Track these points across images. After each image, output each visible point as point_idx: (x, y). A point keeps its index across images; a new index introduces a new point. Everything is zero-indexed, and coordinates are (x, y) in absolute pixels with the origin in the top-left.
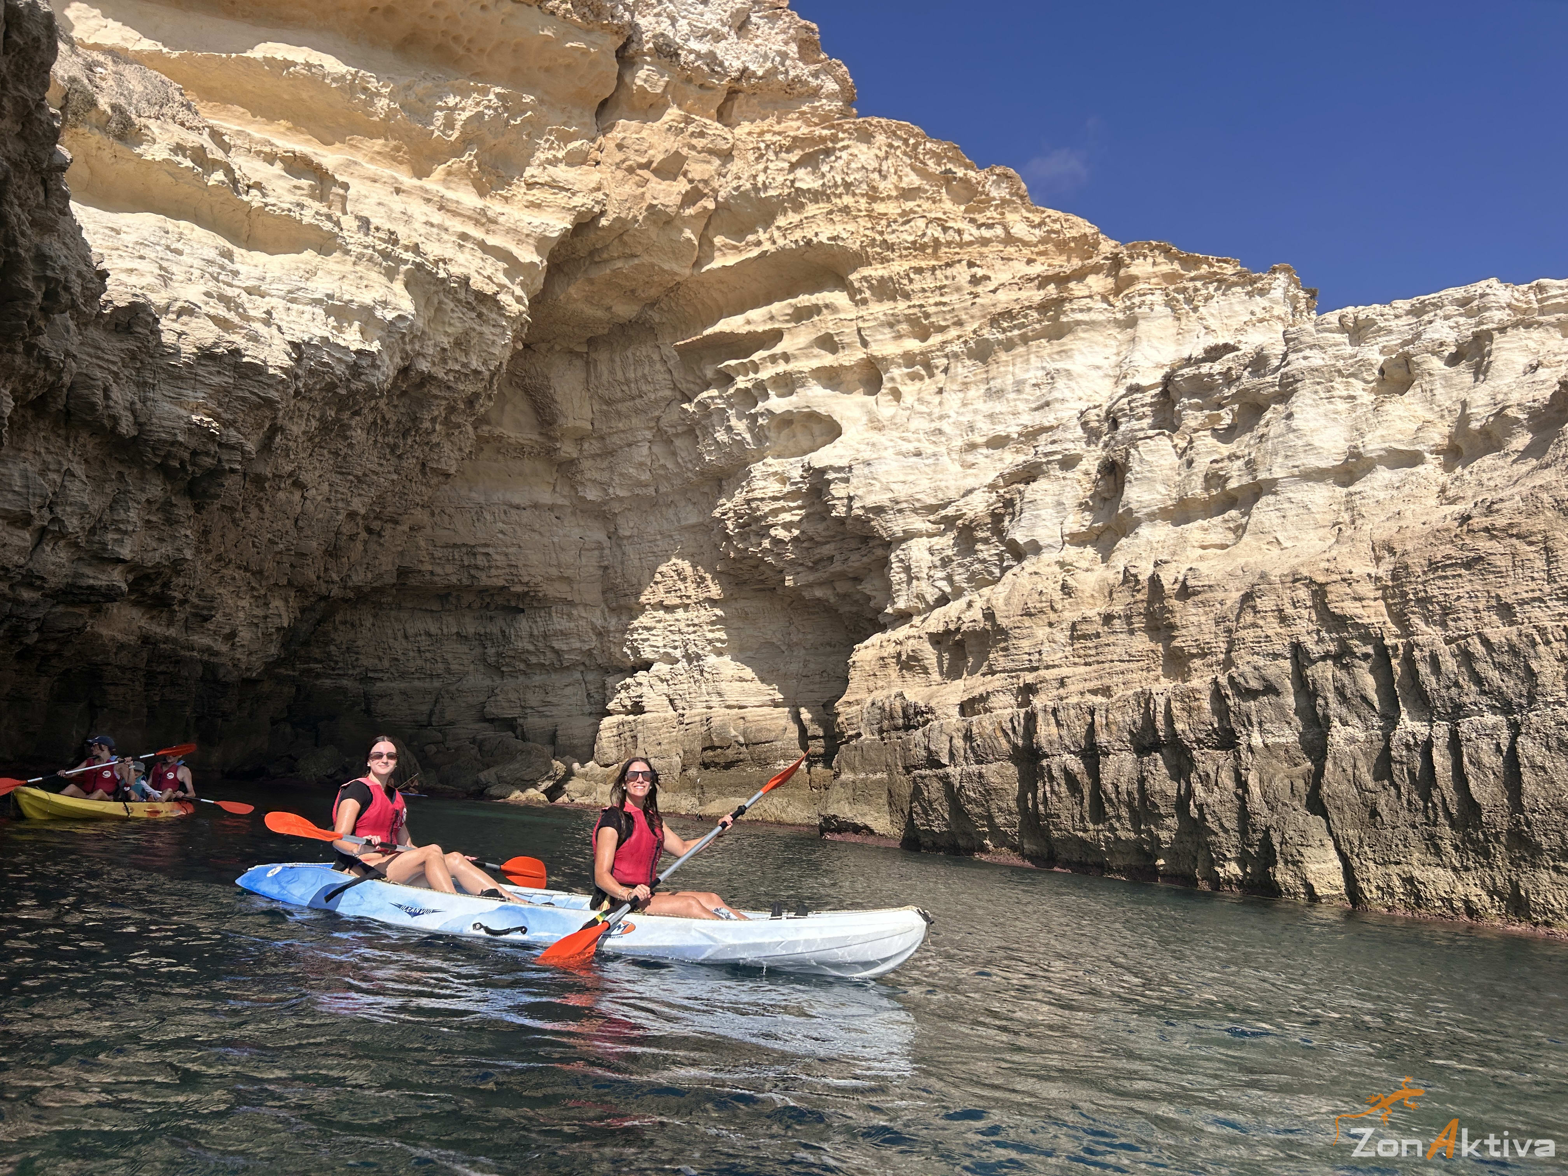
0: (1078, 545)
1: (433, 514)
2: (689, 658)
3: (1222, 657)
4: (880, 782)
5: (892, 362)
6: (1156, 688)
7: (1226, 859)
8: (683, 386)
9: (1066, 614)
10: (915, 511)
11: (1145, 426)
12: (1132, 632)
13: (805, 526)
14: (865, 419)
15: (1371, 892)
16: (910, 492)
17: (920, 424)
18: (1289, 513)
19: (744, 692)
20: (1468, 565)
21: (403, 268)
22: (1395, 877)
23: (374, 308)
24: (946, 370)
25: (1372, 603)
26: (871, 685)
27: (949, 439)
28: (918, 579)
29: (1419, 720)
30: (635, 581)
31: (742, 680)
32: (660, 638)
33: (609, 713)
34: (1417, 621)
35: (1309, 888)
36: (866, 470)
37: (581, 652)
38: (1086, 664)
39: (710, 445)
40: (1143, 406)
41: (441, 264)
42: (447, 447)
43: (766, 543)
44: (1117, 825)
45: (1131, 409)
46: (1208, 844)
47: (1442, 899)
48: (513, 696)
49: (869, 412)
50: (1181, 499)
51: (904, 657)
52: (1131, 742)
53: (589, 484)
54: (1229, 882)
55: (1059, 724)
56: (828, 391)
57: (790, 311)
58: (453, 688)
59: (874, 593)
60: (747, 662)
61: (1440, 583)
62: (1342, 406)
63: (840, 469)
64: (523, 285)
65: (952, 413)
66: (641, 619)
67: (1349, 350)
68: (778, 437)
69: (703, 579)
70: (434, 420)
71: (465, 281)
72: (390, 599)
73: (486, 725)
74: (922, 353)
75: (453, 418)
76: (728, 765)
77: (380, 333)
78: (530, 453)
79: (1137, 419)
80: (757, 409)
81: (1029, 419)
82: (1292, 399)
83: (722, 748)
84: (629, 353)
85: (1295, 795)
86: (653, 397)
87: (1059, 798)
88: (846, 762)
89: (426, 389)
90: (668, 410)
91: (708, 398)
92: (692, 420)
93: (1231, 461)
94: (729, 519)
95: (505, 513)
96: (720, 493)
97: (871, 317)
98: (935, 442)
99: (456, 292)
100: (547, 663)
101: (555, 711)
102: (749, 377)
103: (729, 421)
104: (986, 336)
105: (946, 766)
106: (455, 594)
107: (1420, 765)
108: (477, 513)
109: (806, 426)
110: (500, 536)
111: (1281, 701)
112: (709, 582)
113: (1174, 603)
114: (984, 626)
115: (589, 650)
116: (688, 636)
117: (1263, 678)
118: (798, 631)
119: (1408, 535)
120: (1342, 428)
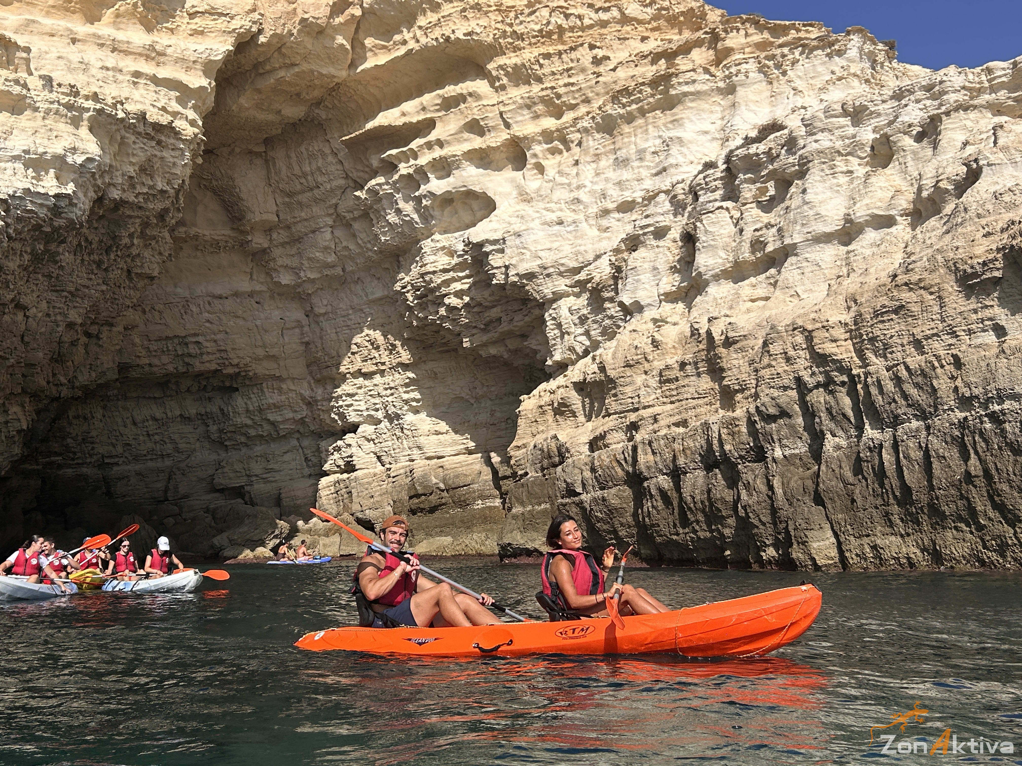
0: (672, 302)
1: (144, 312)
2: (391, 418)
3: (753, 390)
4: (545, 511)
5: (533, 140)
6: (712, 419)
7: (766, 546)
8: (354, 175)
9: (656, 363)
10: (561, 274)
11: (718, 197)
12: (699, 375)
13: (473, 292)
14: (515, 193)
15: (852, 558)
16: (555, 258)
17: (562, 194)
18: (806, 270)
19: (440, 443)
20: (896, 311)
21: (86, 115)
22: (866, 546)
23: (65, 155)
24: (580, 144)
25: (843, 343)
26: (534, 430)
27: (586, 207)
28: (568, 334)
29: (877, 429)
30: (334, 353)
31: (438, 433)
32: (362, 403)
33: (326, 474)
34: (870, 355)
35: (813, 559)
36: (518, 241)
37: (295, 421)
38: (672, 403)
39: (384, 227)
40: (715, 180)
41: (119, 106)
42: (147, 253)
43: (443, 311)
44: (697, 528)
45: (707, 184)
46: (754, 535)
47: (894, 558)
48: (238, 467)
49: (518, 187)
50: (736, 261)
51: (556, 405)
52: (701, 462)
53: (281, 270)
54: (770, 562)
55: (654, 453)
56: (481, 170)
57: (439, 101)
58: (183, 465)
59: (538, 347)
60: (440, 417)
61: (881, 326)
62: (843, 179)
63: (496, 242)
64: (195, 108)
65: (587, 183)
66: (344, 387)
67: (851, 130)
68: (442, 215)
69: (394, 346)
70: (131, 236)
71: (142, 116)
72: (116, 392)
73: (217, 495)
74: (558, 130)
75: (148, 232)
76: (433, 510)
77: (72, 176)
78: (225, 247)
79: (712, 192)
80: (420, 191)
81: (650, 184)
82: (807, 176)
83: (425, 495)
84: (303, 149)
85: (805, 493)
86: (328, 187)
87: (658, 511)
88: (515, 498)
89: (120, 212)
90: (343, 198)
91: (377, 184)
92: (365, 205)
93: (768, 229)
94: (408, 292)
95: (209, 303)
96: (399, 267)
97: (511, 101)
98: (574, 210)
99: (135, 127)
100: (265, 434)
101: (278, 477)
102: (410, 164)
103: (397, 204)
104: (610, 112)
105: (580, 494)
106: (173, 381)
107: (877, 462)
108: (183, 306)
109: (465, 203)
110: (207, 325)
111: (793, 422)
112: (399, 349)
113: (722, 351)
114: (600, 377)
115: (302, 419)
116: (387, 399)
117: (778, 405)
118: (483, 385)
119: (866, 289)
120: (843, 198)
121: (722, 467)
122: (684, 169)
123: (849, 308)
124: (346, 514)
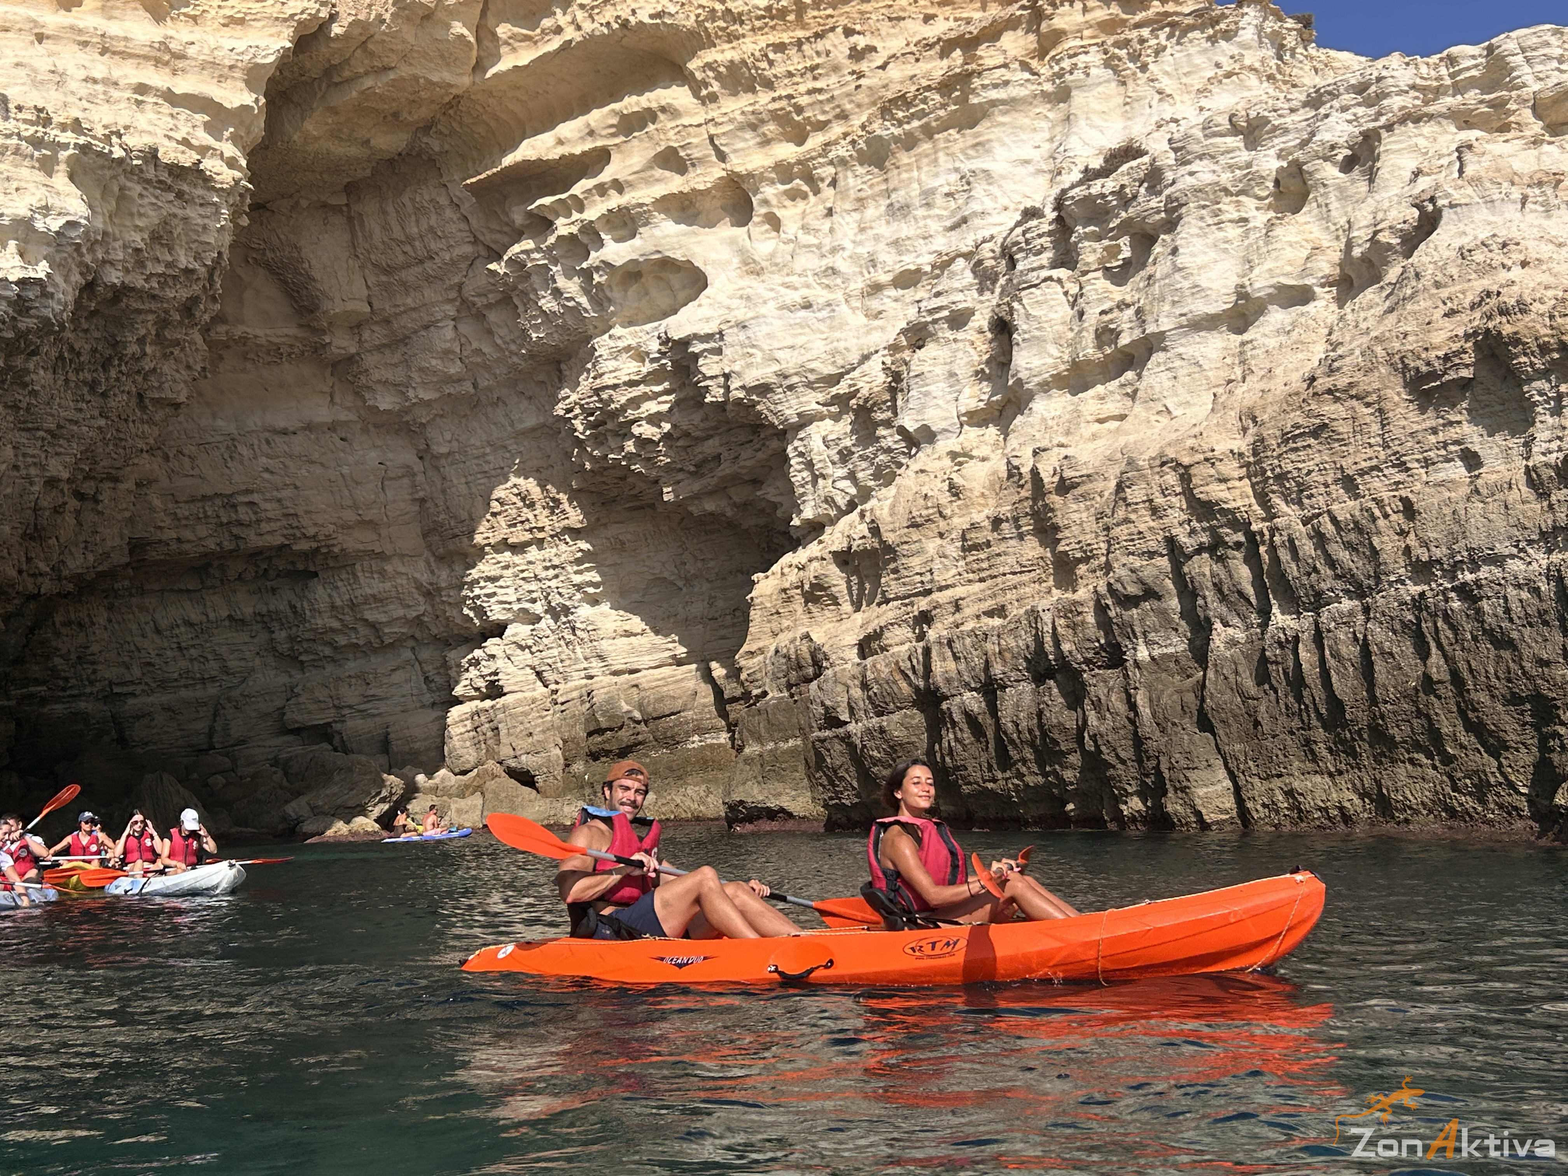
0: (979, 426)
1: (167, 458)
2: (554, 612)
3: (1103, 559)
4: (793, 751)
5: (762, 178)
6: (1043, 604)
7: (1128, 794)
8: (487, 238)
9: (956, 521)
10: (810, 385)
12: (1021, 537)
13: (677, 416)
14: (736, 261)
15: (1257, 810)
16: (800, 360)
17: (808, 262)
18: (1181, 373)
19: (633, 650)
20: (1315, 433)
21: (63, 155)
22: (1277, 792)
23: (32, 218)
24: (834, 183)
25: (1237, 484)
26: (775, 626)
27: (846, 281)
28: (824, 477)
29: (1290, 614)
30: (464, 515)
31: (628, 634)
32: (510, 591)
33: (458, 701)
34: (1278, 501)
35: (1198, 814)
36: (742, 336)
37: (407, 621)
38: (982, 580)
39: (535, 317)
40: (1040, 236)
41: (114, 139)
42: (167, 368)
43: (630, 446)
44: (1024, 770)
45: (1027, 242)
46: (1108, 779)
47: (1320, 809)
48: (321, 694)
49: (741, 251)
50: (1074, 360)
51: (807, 587)
52: (1027, 670)
53: (378, 387)
54: (1133, 819)
55: (956, 658)
56: (683, 227)
57: (614, 121)
58: (235, 693)
59: (779, 499)
60: (632, 609)
61: (1293, 456)
62: (1233, 232)
63: (708, 337)
64: (235, 139)
65: (847, 243)
66: (481, 566)
67: (1245, 156)
68: (625, 297)
69: (557, 502)
70: (141, 341)
71: (152, 155)
72: (126, 583)
73: (289, 738)
74: (799, 162)
75: (167, 334)
77: (45, 251)
78: (289, 355)
79: (1036, 255)
80: (590, 261)
81: (943, 243)
82: (1179, 228)
83: (611, 730)
84: (406, 199)
85: (1185, 713)
86: (447, 257)
87: (964, 746)
88: (749, 731)
89: (123, 305)
90: (471, 274)
91: (522, 252)
92: (506, 284)
93: (1121, 310)
94: (576, 417)
95: (268, 442)
96: (560, 380)
97: (725, 119)
98: (828, 286)
99: (141, 171)
100: (361, 643)
101: (383, 707)
102: (573, 218)
103: (555, 282)
104: (878, 132)
105: (846, 723)
106: (216, 563)
107: (1291, 663)
108: (228, 447)
109: (661, 279)
110: (266, 475)
111: (1164, 605)
112: (566, 506)
113: (1055, 500)
114: (872, 543)
115: (418, 617)
116: (548, 583)
117: (1141, 581)
118: (696, 558)
119: (1270, 400)
120: (1233, 261)
121: (1058, 676)
122: (995, 218)
123: (1245, 430)
124: (491, 762)
